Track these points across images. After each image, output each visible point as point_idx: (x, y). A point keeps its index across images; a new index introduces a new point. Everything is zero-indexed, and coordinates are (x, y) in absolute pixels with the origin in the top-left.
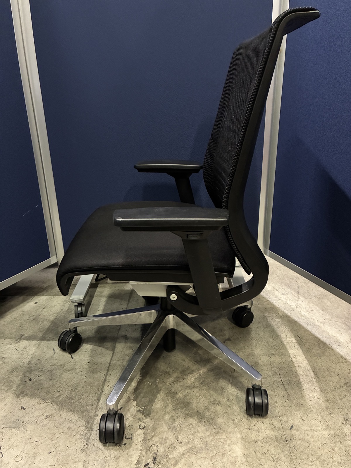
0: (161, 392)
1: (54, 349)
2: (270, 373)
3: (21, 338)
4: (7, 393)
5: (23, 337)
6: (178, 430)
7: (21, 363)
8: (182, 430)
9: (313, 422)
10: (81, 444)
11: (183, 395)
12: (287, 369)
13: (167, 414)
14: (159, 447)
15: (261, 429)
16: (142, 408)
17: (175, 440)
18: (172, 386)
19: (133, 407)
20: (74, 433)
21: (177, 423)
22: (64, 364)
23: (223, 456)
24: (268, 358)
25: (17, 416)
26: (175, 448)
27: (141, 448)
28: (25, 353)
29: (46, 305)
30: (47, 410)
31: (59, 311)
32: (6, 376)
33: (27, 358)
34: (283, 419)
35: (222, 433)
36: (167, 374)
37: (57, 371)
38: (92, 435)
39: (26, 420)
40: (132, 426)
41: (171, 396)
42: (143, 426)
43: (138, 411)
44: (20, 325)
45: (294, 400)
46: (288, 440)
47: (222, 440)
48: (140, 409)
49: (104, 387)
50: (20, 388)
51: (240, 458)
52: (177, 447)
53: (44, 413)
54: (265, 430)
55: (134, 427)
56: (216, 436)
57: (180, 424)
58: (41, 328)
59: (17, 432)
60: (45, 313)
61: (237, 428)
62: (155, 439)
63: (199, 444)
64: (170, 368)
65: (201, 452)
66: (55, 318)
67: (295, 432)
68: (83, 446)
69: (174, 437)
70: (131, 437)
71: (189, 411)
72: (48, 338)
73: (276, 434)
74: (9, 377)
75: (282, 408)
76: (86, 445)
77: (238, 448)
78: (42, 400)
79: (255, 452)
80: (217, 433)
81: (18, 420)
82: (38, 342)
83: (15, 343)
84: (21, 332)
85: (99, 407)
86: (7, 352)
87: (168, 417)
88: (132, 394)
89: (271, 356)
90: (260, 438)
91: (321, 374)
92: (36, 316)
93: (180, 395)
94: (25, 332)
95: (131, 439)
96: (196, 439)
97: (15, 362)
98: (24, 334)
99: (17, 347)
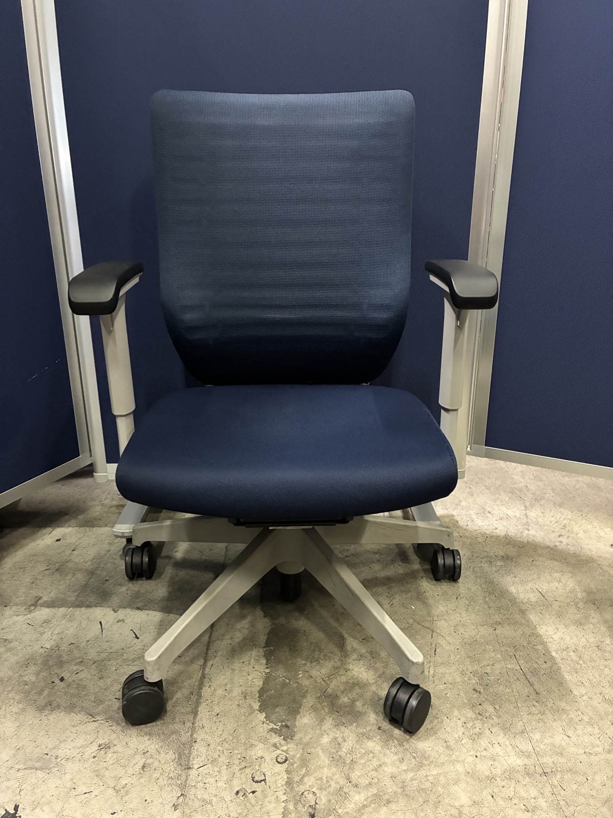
0: (309, 695)
1: (100, 622)
2: (499, 656)
3: (36, 603)
4: (21, 705)
5: (41, 601)
6: (348, 762)
7: (41, 650)
8: (355, 762)
9: (587, 739)
10: (172, 795)
11: (349, 699)
12: (528, 649)
13: (324, 735)
14: (317, 796)
15: (498, 755)
16: (278, 725)
17: (346, 781)
18: (326, 683)
19: (261, 724)
20: (156, 775)
21: (344, 750)
22: (123, 649)
23: (437, 807)
24: (491, 630)
25: (44, 747)
26: (348, 796)
27: (284, 798)
28: (46, 630)
29: (77, 543)
30: (100, 733)
31: (103, 553)
32: (14, 674)
33: (51, 639)
34: (534, 737)
35: (429, 765)
36: (314, 661)
37: (112, 661)
38: (191, 777)
39: (61, 753)
40: (263, 759)
41: (327, 702)
42: (284, 758)
43: (272, 730)
44: (32, 581)
45: (548, 702)
46: (547, 773)
47: (429, 778)
48: (275, 727)
49: (202, 689)
50: (44, 695)
51: (468, 808)
52: (350, 793)
53: (95, 739)
54: (505, 758)
55: (267, 761)
56: (419, 772)
57: (351, 752)
58: (71, 584)
59: (45, 778)
60: (77, 557)
61: (454, 756)
62: (309, 781)
63: (391, 788)
64: (318, 651)
65: (396, 801)
66: (97, 567)
67: (557, 757)
68: (175, 799)
69: (343, 775)
70: (263, 778)
71: (364, 728)
72: (88, 603)
73: (525, 763)
74: (20, 676)
75: (530, 717)
76: (181, 795)
77: (461, 792)
78: (88, 715)
79: (493, 797)
80: (420, 766)
81: (46, 754)
82: (69, 611)
83: (26, 613)
84: (34, 593)
85: (196, 725)
86: (13, 629)
87: (327, 740)
88: (256, 699)
89: (496, 626)
90: (499, 771)
91: (587, 655)
92: (60, 564)
93: (345, 700)
94: (42, 593)
95: (263, 782)
96: (383, 777)
97: (29, 648)
98: (42, 597)
99: (29, 620)
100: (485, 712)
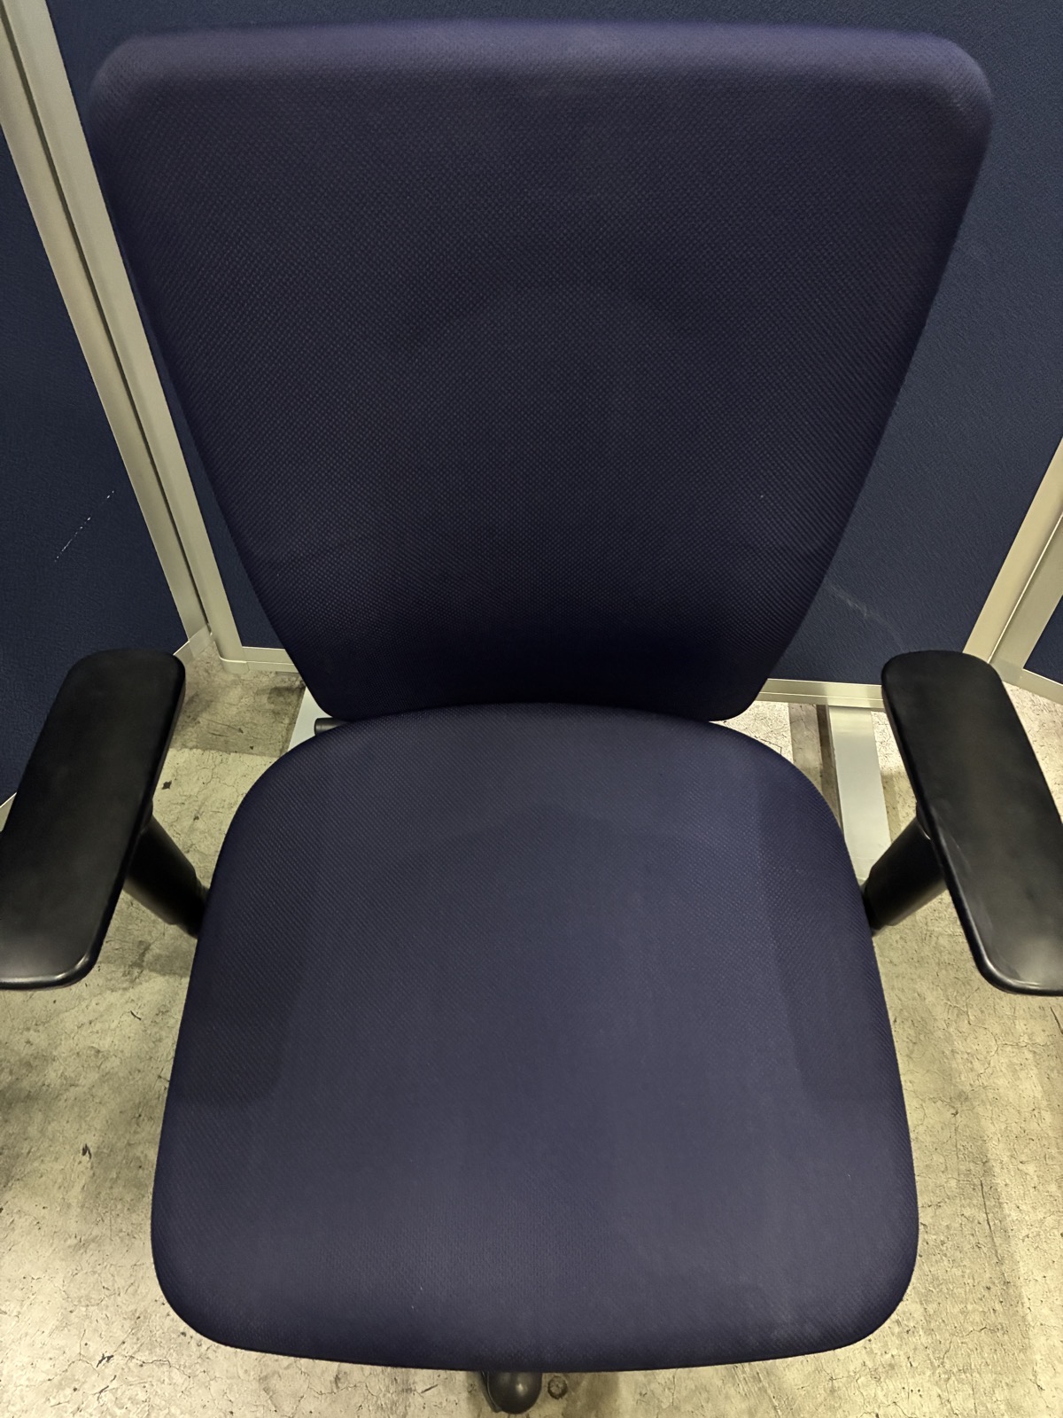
2: (953, 1183)
3: (141, 961)
4: (134, 1216)
6: (664, 1406)
12: (1008, 1168)
20: (357, 1396)
24: (949, 1115)
29: (201, 798)
32: (119, 1139)
34: (980, 1381)
42: (561, 1386)
45: (1020, 1304)
57: (671, 1384)
60: (203, 841)
74: (129, 1144)
83: (127, 984)
84: (136, 933)
86: (107, 1025)
89: (958, 1105)
94: (149, 934)
97: (138, 1076)
98: (150, 945)
99: (134, 1005)
100: (908, 1320)
